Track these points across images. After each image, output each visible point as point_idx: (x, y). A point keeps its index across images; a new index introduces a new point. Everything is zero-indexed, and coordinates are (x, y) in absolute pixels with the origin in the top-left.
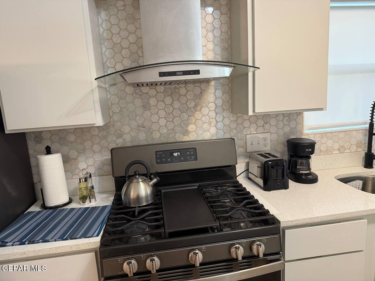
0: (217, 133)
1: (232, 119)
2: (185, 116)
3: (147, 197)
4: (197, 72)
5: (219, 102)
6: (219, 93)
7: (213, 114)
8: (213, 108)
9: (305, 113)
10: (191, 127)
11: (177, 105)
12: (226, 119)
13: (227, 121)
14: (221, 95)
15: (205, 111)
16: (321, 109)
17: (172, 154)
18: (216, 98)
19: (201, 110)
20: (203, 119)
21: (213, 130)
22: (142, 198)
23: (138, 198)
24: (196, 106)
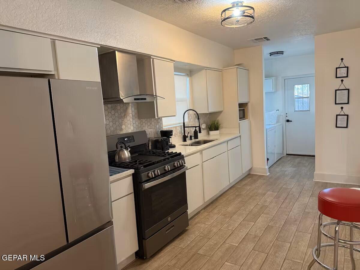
0: (134, 129)
1: (139, 122)
2: (120, 121)
3: (129, 157)
4: (145, 99)
5: (134, 114)
6: (133, 109)
7: (131, 120)
8: (131, 117)
9: (163, 118)
10: (123, 127)
11: (117, 115)
12: (137, 122)
13: (137, 123)
14: (134, 110)
15: (128, 118)
16: (175, 116)
17: (124, 139)
18: (132, 111)
19: (126, 117)
20: (128, 122)
21: (132, 128)
22: (126, 158)
23: (125, 159)
24: (124, 115)
